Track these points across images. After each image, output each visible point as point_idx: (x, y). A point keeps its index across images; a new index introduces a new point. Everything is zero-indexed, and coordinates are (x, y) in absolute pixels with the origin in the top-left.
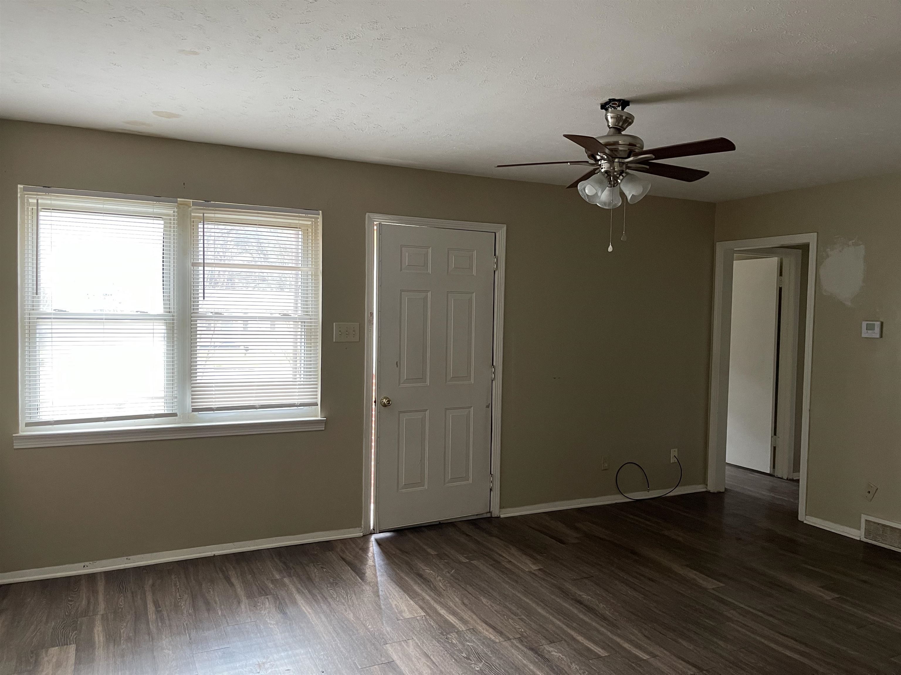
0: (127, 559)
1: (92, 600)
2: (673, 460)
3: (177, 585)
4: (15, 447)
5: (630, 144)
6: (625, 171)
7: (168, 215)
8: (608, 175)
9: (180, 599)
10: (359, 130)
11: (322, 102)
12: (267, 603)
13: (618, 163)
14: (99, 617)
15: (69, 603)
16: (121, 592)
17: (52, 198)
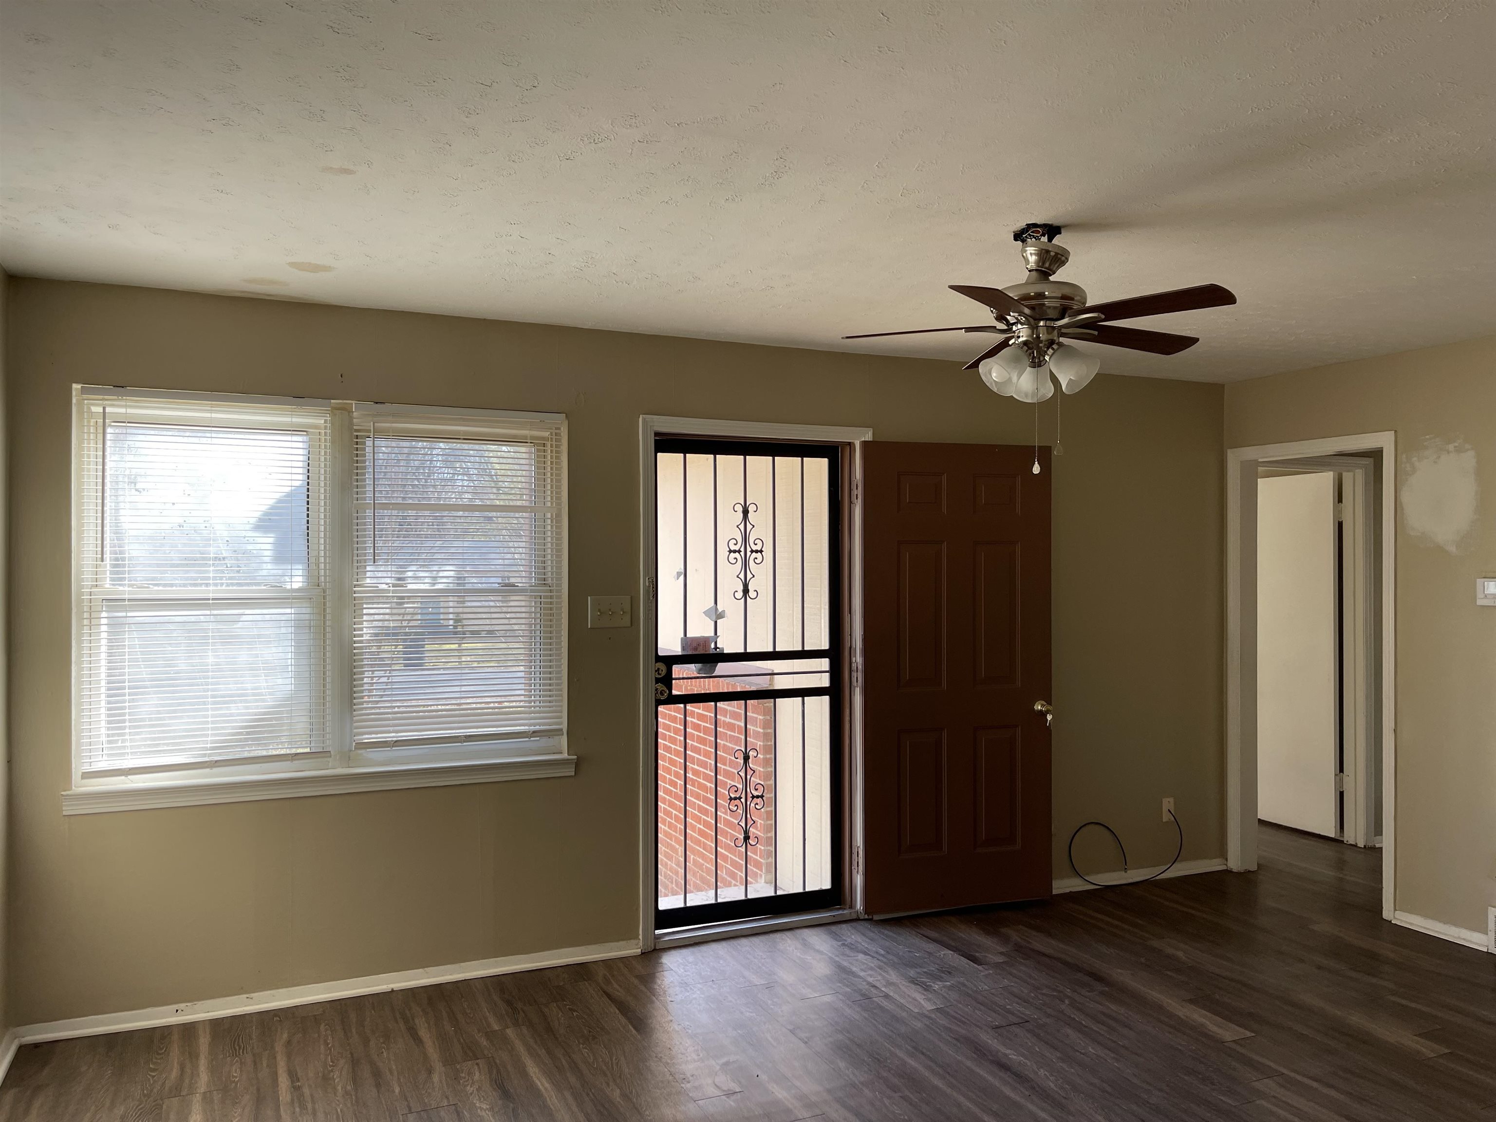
0: (247, 998)
1: (188, 1070)
2: (1166, 817)
3: (329, 1041)
4: (65, 813)
5: (1064, 297)
6: (1057, 341)
7: (316, 427)
8: (1029, 348)
9: (332, 1066)
10: (622, 283)
11: (559, 241)
12: (477, 1074)
13: (1045, 328)
14: (197, 1099)
15: (151, 1074)
16: (236, 1054)
17: (128, 403)
